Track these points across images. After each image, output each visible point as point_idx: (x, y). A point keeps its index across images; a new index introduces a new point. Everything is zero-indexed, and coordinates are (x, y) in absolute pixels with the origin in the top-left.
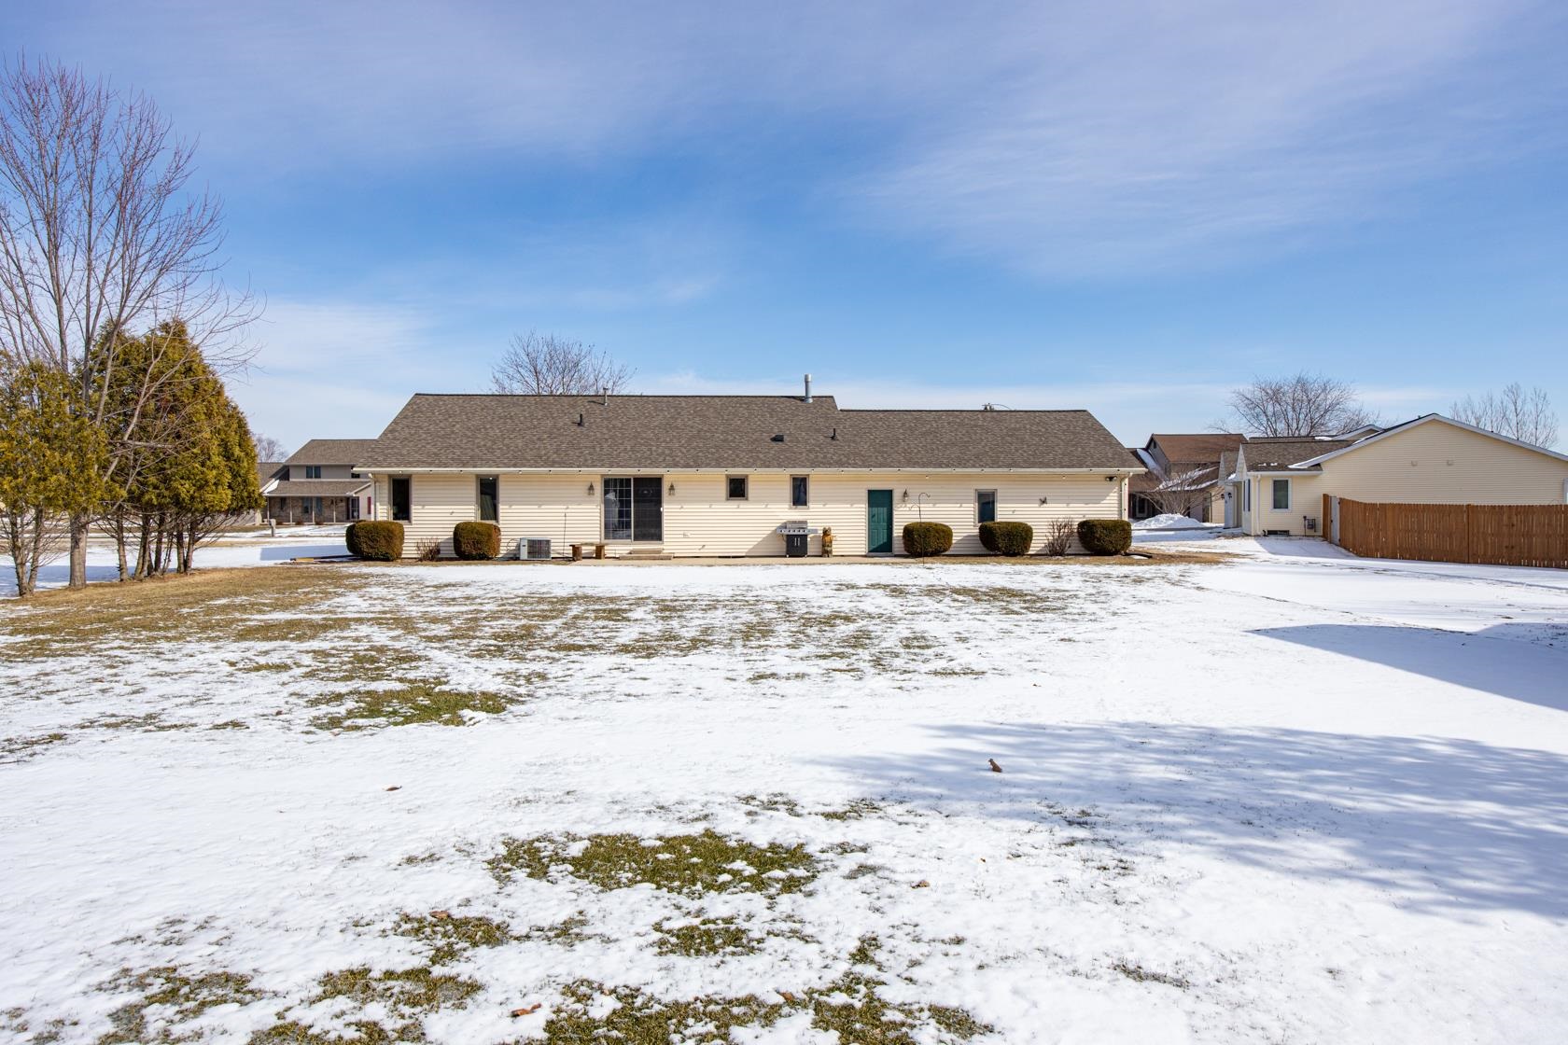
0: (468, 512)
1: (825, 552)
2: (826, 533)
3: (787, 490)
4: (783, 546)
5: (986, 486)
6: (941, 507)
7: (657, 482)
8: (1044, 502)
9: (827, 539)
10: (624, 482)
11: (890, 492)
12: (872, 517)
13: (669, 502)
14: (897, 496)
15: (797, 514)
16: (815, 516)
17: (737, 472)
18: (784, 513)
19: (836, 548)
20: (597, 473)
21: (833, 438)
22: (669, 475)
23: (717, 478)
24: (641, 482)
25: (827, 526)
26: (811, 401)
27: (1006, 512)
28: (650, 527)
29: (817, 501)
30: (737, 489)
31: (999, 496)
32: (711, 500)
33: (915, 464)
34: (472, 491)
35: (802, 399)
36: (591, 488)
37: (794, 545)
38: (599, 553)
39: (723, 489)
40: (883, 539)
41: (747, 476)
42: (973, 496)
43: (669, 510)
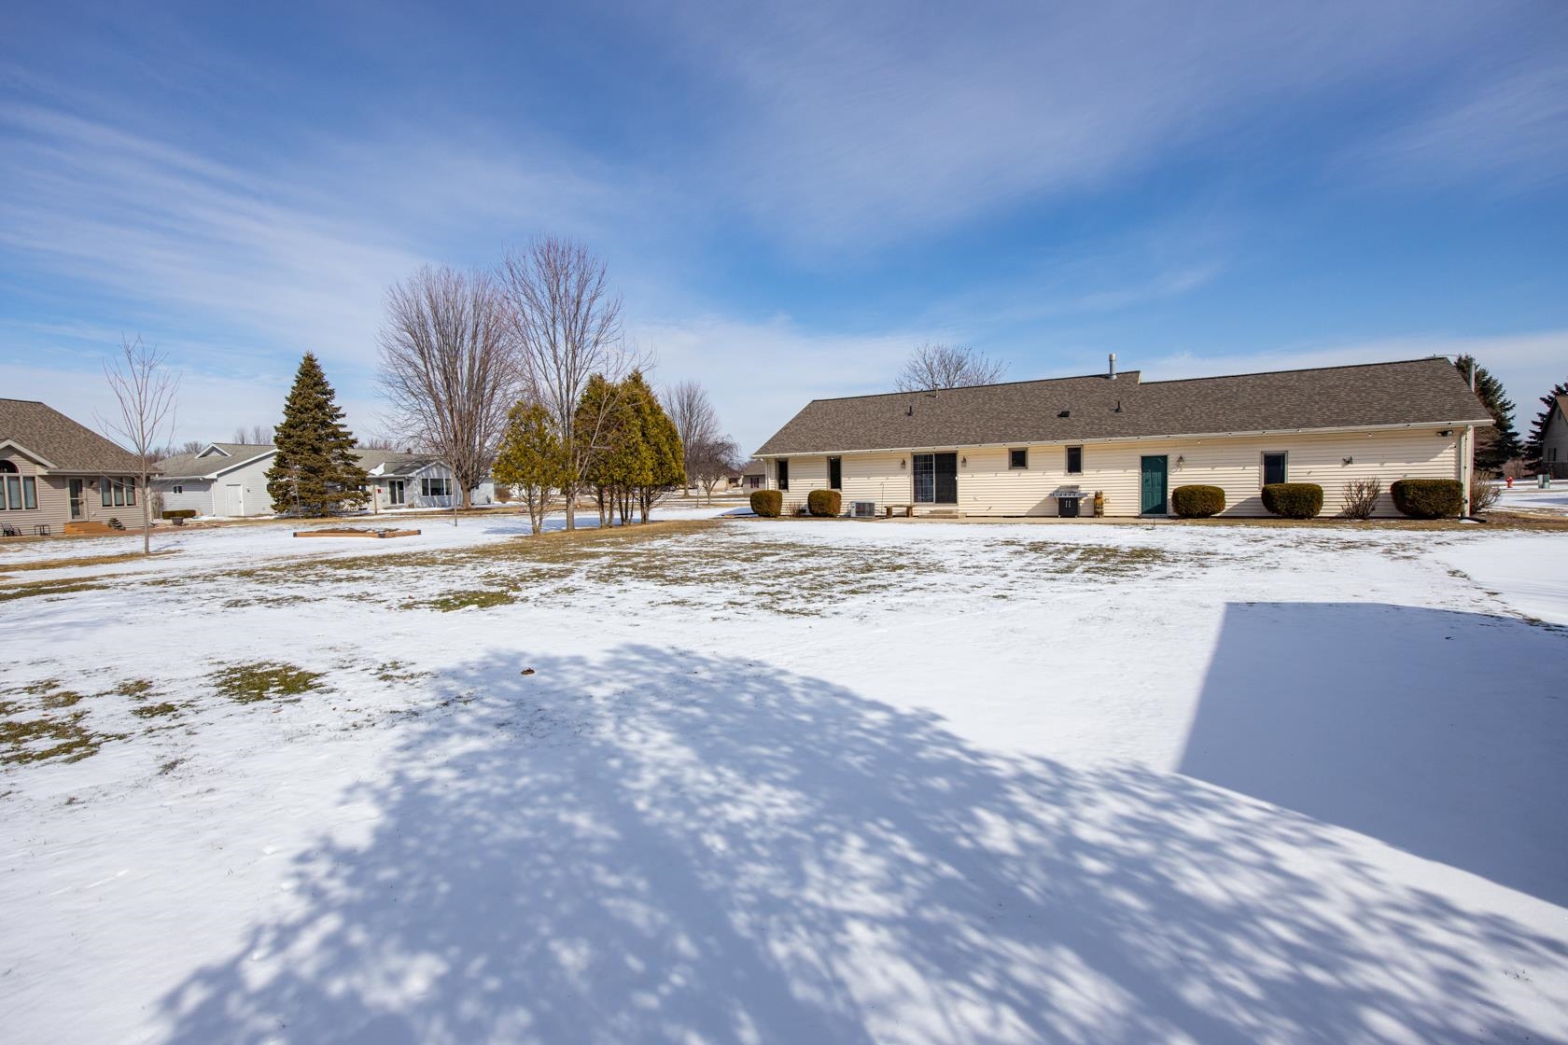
0: (823, 484)
1: (1097, 512)
2: (1098, 496)
3: (1063, 459)
4: (1056, 508)
5: (1274, 448)
6: (1219, 470)
7: (953, 456)
8: (1349, 462)
9: (1098, 501)
10: (928, 457)
11: (1165, 458)
12: (1145, 483)
13: (963, 472)
14: (1171, 461)
15: (1072, 480)
16: (1087, 482)
17: (1018, 445)
18: (1060, 479)
19: (1107, 510)
20: (908, 451)
21: (1117, 411)
22: (962, 450)
23: (1002, 450)
24: (940, 456)
25: (1098, 490)
26: (1115, 377)
27: (1296, 474)
28: (948, 493)
29: (1090, 468)
30: (1019, 460)
31: (1290, 458)
32: (996, 470)
33: (1193, 430)
34: (824, 468)
35: (1107, 377)
36: (904, 463)
37: (1067, 507)
38: (908, 513)
39: (1006, 460)
40: (1157, 501)
41: (1027, 448)
42: (1258, 458)
43: (962, 479)
